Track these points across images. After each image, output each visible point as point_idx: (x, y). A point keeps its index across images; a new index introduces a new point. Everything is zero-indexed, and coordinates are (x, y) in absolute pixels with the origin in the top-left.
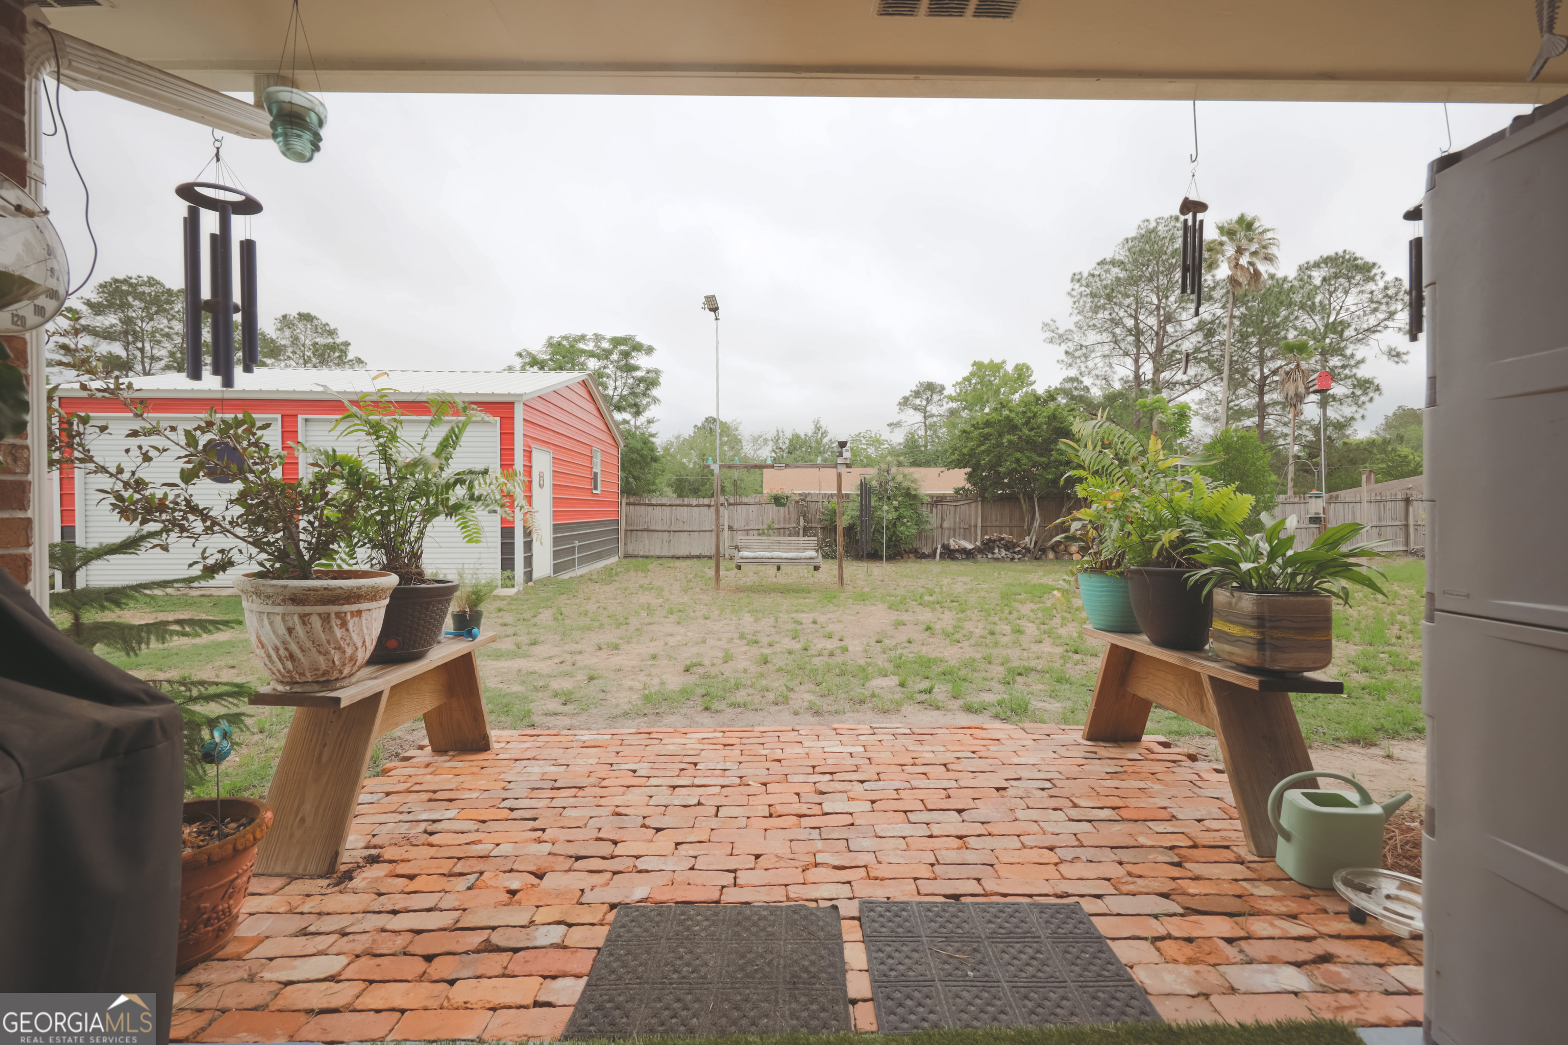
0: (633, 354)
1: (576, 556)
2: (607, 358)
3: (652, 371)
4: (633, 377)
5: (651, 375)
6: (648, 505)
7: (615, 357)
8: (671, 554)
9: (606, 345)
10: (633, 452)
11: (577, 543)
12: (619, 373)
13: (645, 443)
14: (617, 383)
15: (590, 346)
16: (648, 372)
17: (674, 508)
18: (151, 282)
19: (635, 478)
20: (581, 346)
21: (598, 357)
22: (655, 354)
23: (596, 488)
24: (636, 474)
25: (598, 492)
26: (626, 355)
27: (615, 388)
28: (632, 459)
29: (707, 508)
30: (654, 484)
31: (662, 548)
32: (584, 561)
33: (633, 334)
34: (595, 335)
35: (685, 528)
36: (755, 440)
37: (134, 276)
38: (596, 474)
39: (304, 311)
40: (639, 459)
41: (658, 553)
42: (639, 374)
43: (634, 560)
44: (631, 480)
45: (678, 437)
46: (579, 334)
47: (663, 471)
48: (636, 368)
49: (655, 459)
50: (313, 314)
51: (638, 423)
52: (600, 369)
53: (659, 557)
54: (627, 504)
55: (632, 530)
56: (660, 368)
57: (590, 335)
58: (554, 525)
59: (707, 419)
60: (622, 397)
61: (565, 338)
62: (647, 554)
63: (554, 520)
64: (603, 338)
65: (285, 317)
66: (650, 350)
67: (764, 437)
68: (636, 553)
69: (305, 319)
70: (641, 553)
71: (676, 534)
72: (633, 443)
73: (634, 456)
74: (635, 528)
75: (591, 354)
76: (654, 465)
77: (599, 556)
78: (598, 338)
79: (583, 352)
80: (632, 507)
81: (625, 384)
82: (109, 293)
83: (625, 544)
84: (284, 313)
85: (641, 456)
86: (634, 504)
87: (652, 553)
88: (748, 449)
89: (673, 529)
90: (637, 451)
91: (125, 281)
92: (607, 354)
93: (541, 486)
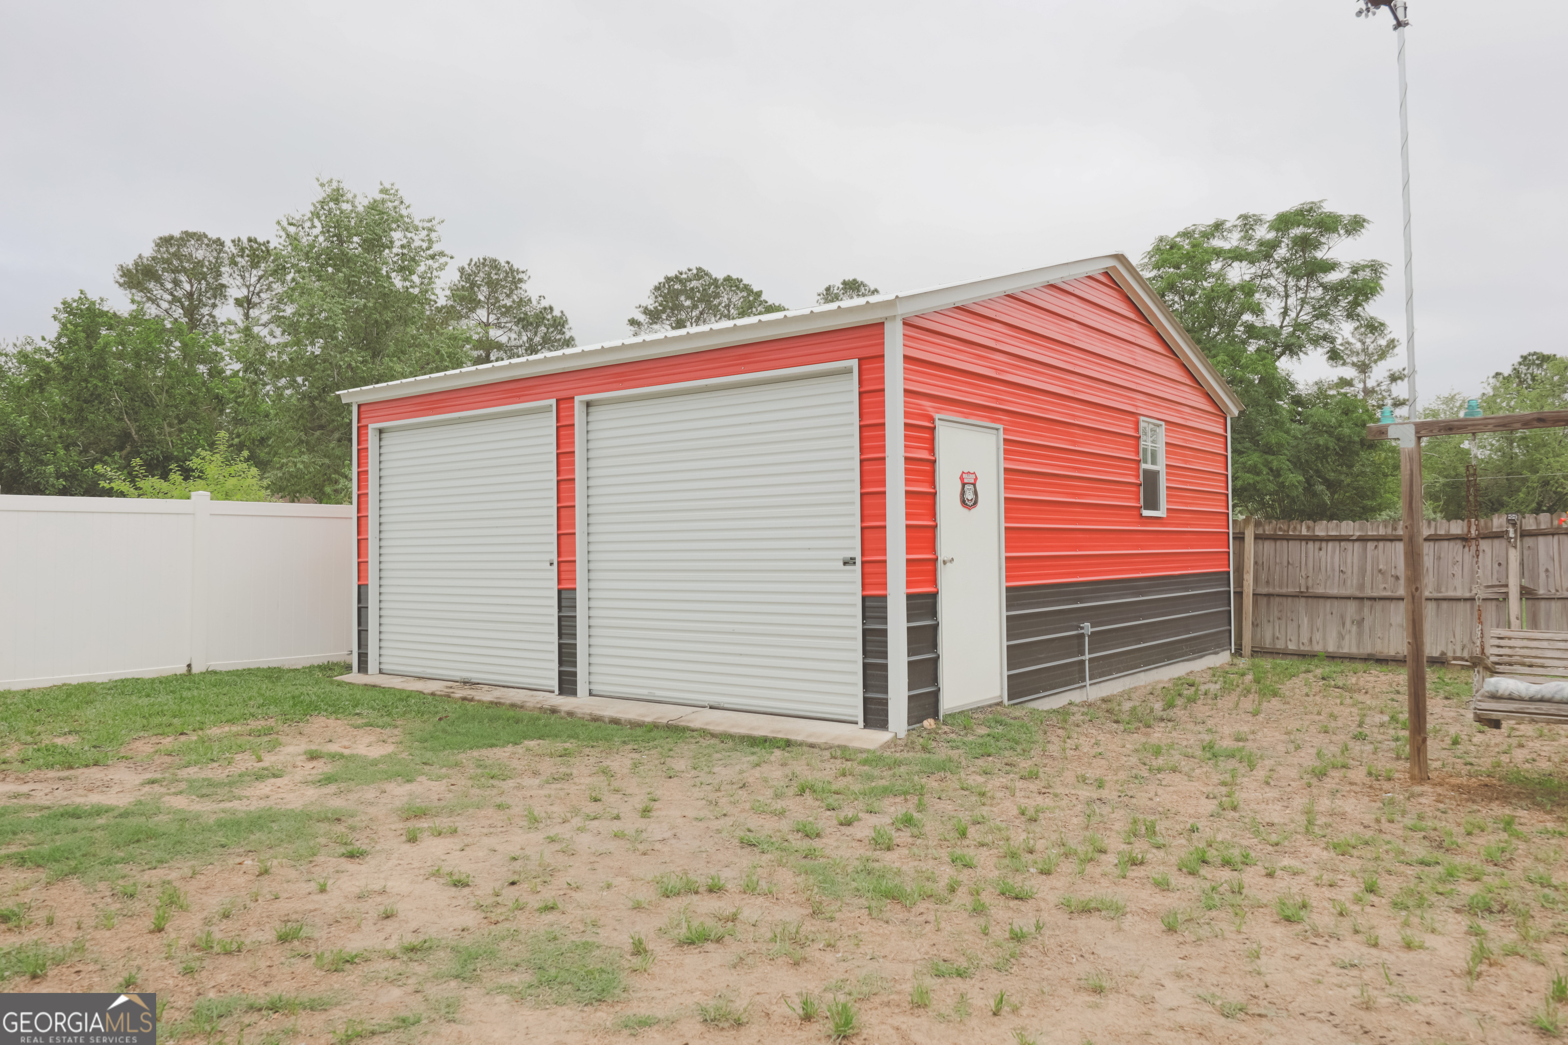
0: (1323, 240)
1: (1087, 656)
2: (1268, 257)
3: (1364, 267)
4: (1321, 285)
5: (1362, 275)
6: (1307, 539)
7: (1282, 252)
8: (1367, 649)
9: (1263, 233)
10: (1321, 433)
11: (1088, 628)
12: (1292, 282)
14: (1290, 301)
15: (1233, 241)
16: (1355, 271)
17: (1370, 545)
18: (701, 274)
20: (1217, 243)
21: (1251, 259)
22: (1366, 233)
23: (1151, 506)
25: (1161, 513)
26: (1305, 244)
27: (1285, 313)
29: (1459, 545)
30: (1374, 494)
31: (1341, 637)
32: (1109, 667)
33: (1316, 199)
34: (1245, 217)
37: (684, 270)
38: (1151, 478)
39: (849, 277)
42: (1333, 277)
43: (1282, 661)
44: (1320, 488)
46: (1211, 221)
48: (1330, 266)
50: (859, 279)
51: (1370, 384)
52: (1252, 279)
53: (1332, 657)
54: (1259, 537)
55: (1269, 595)
56: (1380, 258)
57: (1231, 219)
58: (1008, 589)
60: (1298, 326)
61: (1186, 234)
62: (1306, 648)
63: (1008, 578)
64: (1258, 220)
65: (828, 289)
66: (1356, 225)
68: (1280, 645)
69: (851, 288)
70: (1292, 646)
71: (1379, 605)
74: (1277, 590)
75: (1237, 255)
78: (1248, 223)
79: (1218, 253)
80: (1268, 546)
81: (1303, 301)
82: (665, 297)
83: (1255, 625)
84: (827, 285)
86: (1274, 538)
87: (1317, 648)
89: (1368, 593)
90: (1329, 431)
91: (677, 279)
92: (1267, 250)
93: (968, 504)
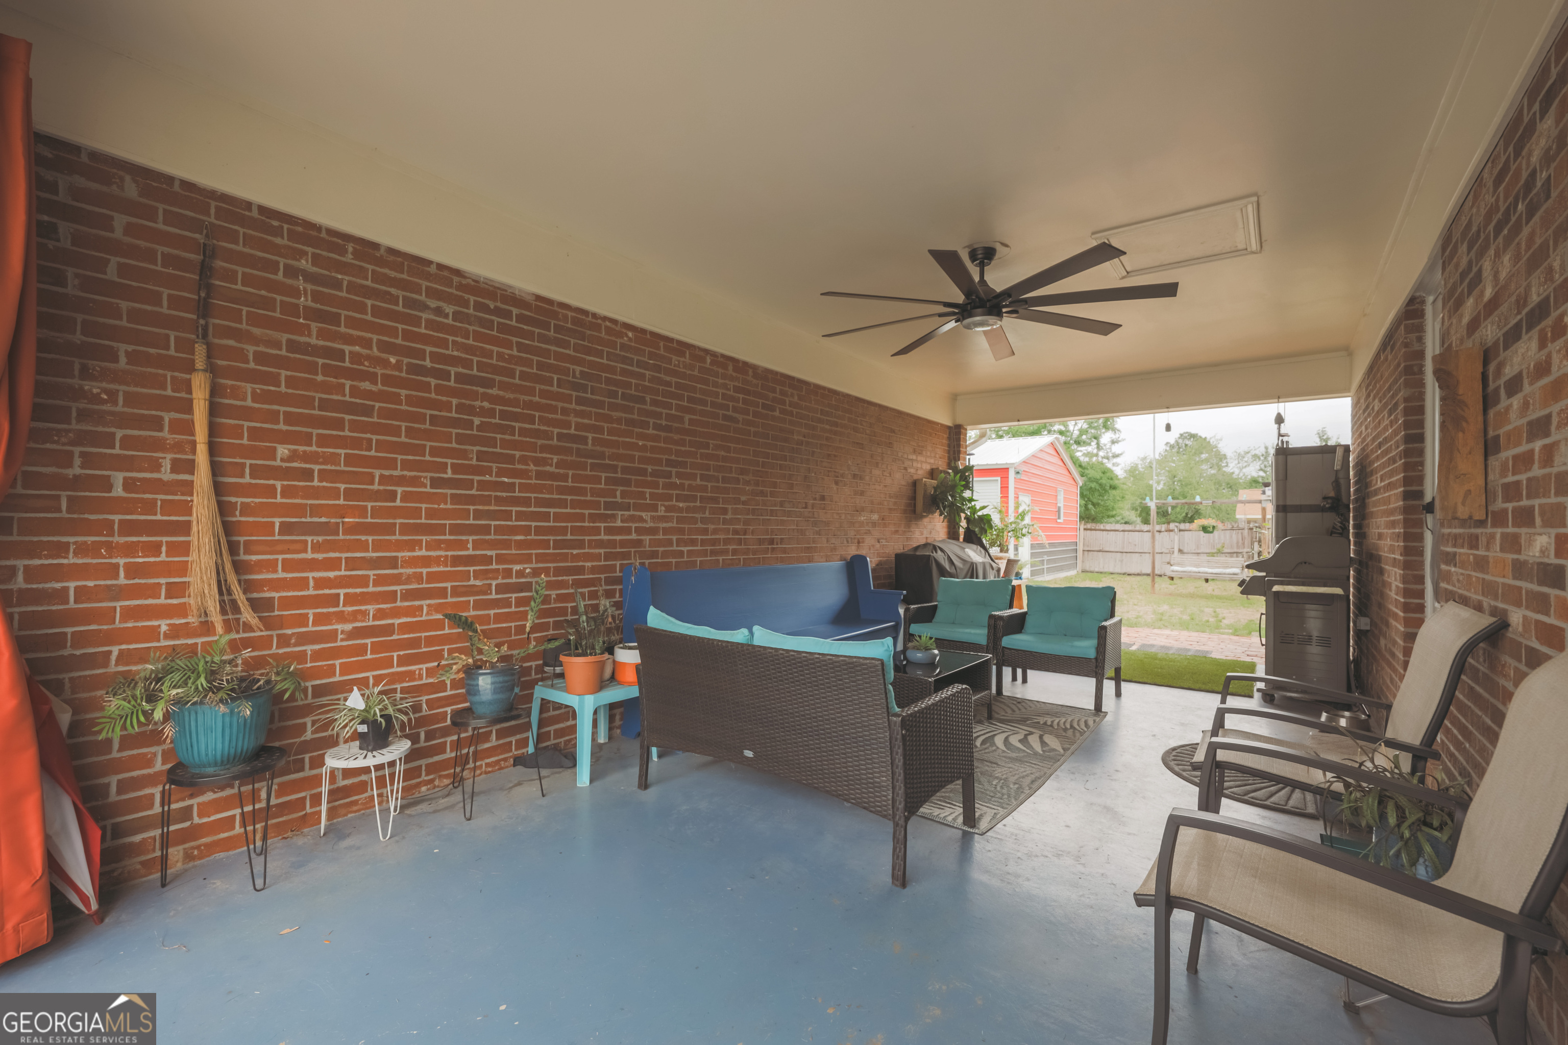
1: (1045, 567)
6: (1103, 530)
8: (1123, 571)
10: (1092, 481)
11: (1046, 558)
13: (1104, 473)
19: (1094, 504)
23: (1059, 518)
24: (1095, 501)
25: (1061, 521)
28: (1091, 488)
30: (1113, 508)
31: (1115, 566)
32: (1050, 570)
35: (1137, 550)
36: (1240, 457)
38: (1059, 508)
40: (1097, 487)
41: (1111, 570)
43: (1089, 574)
44: (1090, 506)
45: (1144, 459)
47: (1123, 497)
49: (1113, 487)
53: (1112, 573)
54: (1085, 529)
55: (1089, 551)
59: (1181, 435)
62: (1101, 570)
67: (1253, 453)
68: (1092, 569)
70: (1097, 570)
71: (1128, 555)
72: (1091, 473)
73: (1093, 485)
74: (1092, 549)
76: (1114, 492)
77: (1061, 569)
80: (1089, 532)
83: (1083, 561)
85: (1100, 485)
86: (1091, 530)
87: (1106, 570)
88: (1232, 467)
89: (1125, 550)
90: (1096, 481)
